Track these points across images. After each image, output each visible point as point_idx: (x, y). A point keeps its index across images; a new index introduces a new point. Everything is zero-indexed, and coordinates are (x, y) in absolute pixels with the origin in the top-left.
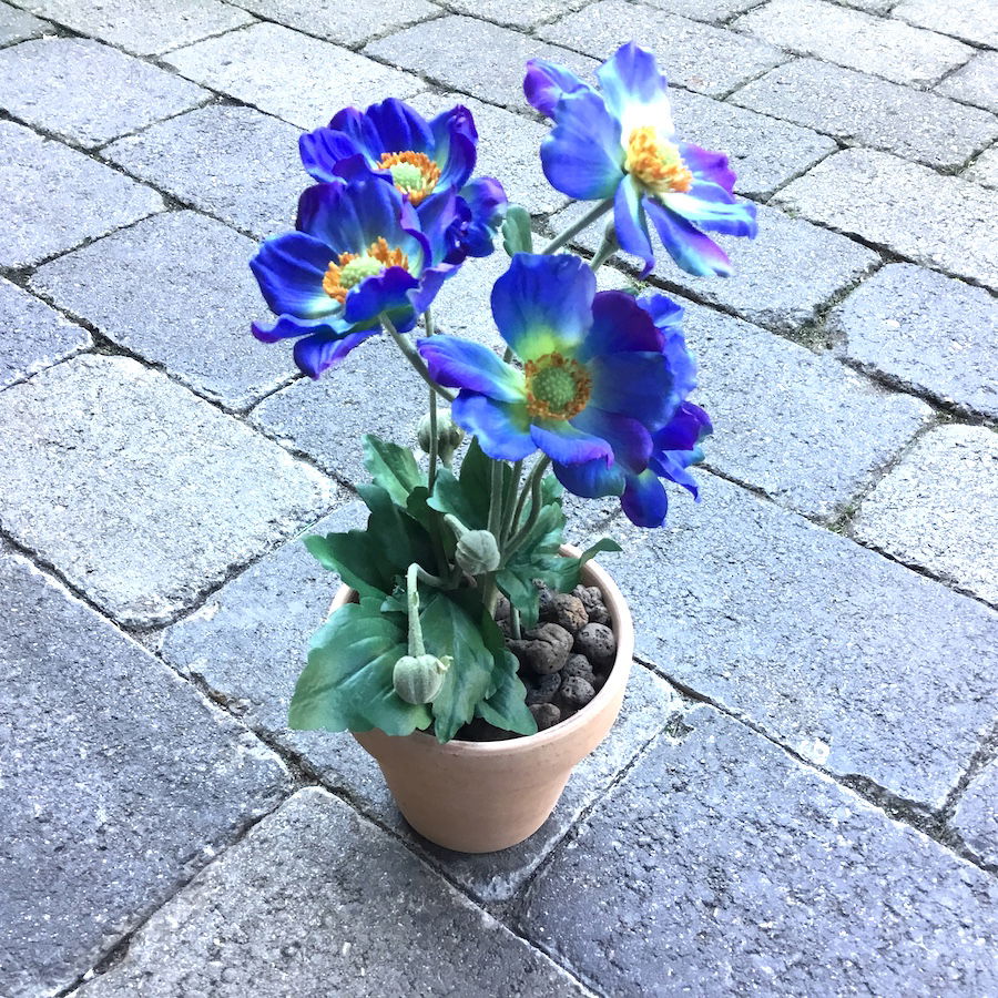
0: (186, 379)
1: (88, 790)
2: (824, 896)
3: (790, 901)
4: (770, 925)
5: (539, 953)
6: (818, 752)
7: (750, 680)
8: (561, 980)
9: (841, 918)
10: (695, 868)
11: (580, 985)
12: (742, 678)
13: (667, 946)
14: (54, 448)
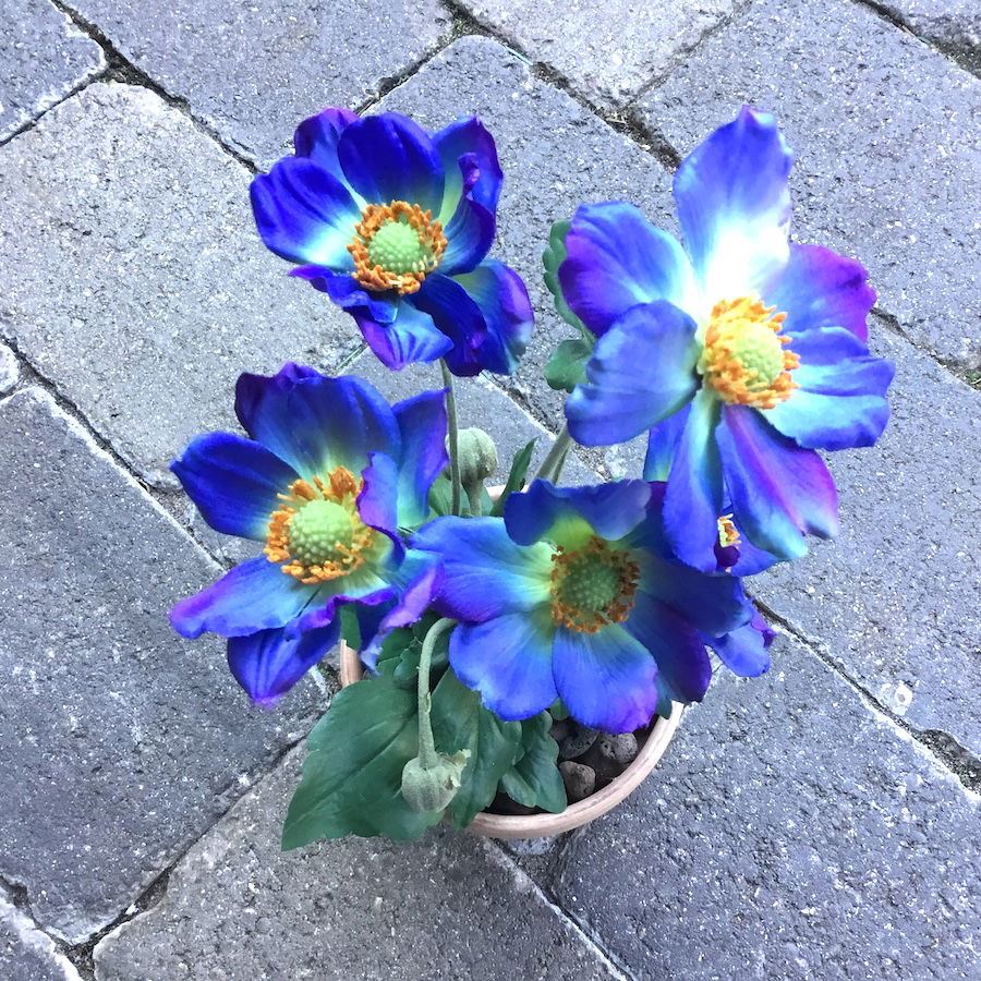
0: (213, 124)
1: (122, 701)
2: (875, 881)
3: (838, 884)
4: (812, 911)
5: (570, 924)
6: (900, 697)
7: (837, 599)
8: (590, 957)
9: (890, 908)
10: (743, 838)
11: (608, 962)
12: (829, 596)
13: (702, 928)
14: (67, 233)
